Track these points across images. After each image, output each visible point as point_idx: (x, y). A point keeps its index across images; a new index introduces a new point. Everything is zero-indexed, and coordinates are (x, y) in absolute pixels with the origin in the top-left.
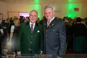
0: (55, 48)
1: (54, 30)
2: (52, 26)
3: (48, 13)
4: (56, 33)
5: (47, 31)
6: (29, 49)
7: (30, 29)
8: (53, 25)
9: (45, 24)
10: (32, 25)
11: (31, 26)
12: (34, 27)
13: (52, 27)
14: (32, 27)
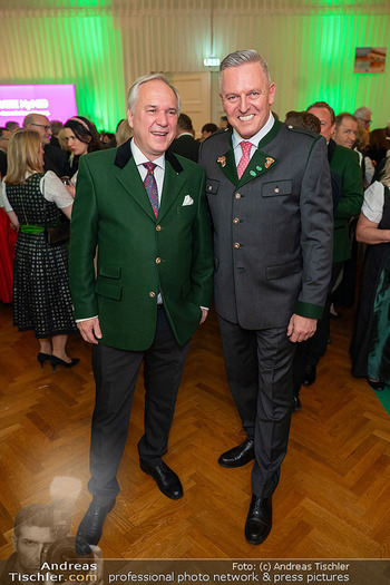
0: (282, 283)
1: (277, 191)
2: (263, 167)
3: (243, 96)
4: (285, 202)
5: (238, 196)
6: (152, 294)
7: (142, 188)
8: (270, 161)
9: (222, 160)
10: (150, 167)
11: (143, 172)
12: (159, 175)
13: (265, 172)
14: (150, 174)
